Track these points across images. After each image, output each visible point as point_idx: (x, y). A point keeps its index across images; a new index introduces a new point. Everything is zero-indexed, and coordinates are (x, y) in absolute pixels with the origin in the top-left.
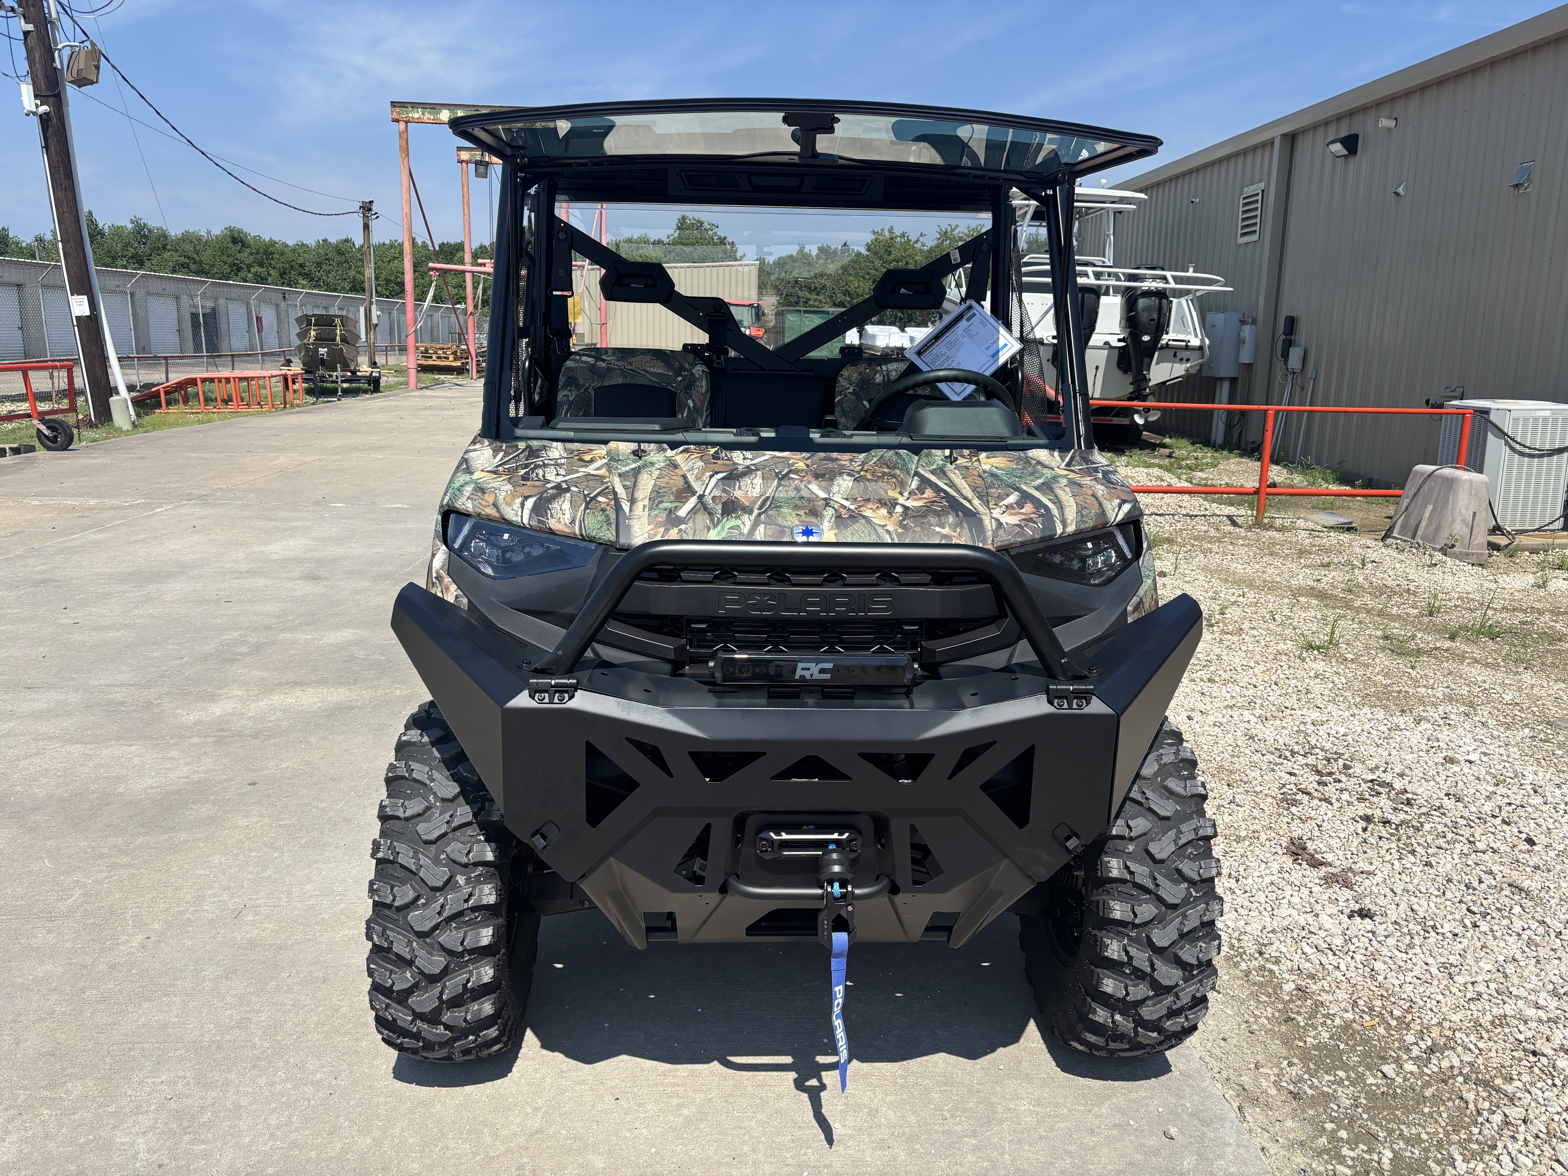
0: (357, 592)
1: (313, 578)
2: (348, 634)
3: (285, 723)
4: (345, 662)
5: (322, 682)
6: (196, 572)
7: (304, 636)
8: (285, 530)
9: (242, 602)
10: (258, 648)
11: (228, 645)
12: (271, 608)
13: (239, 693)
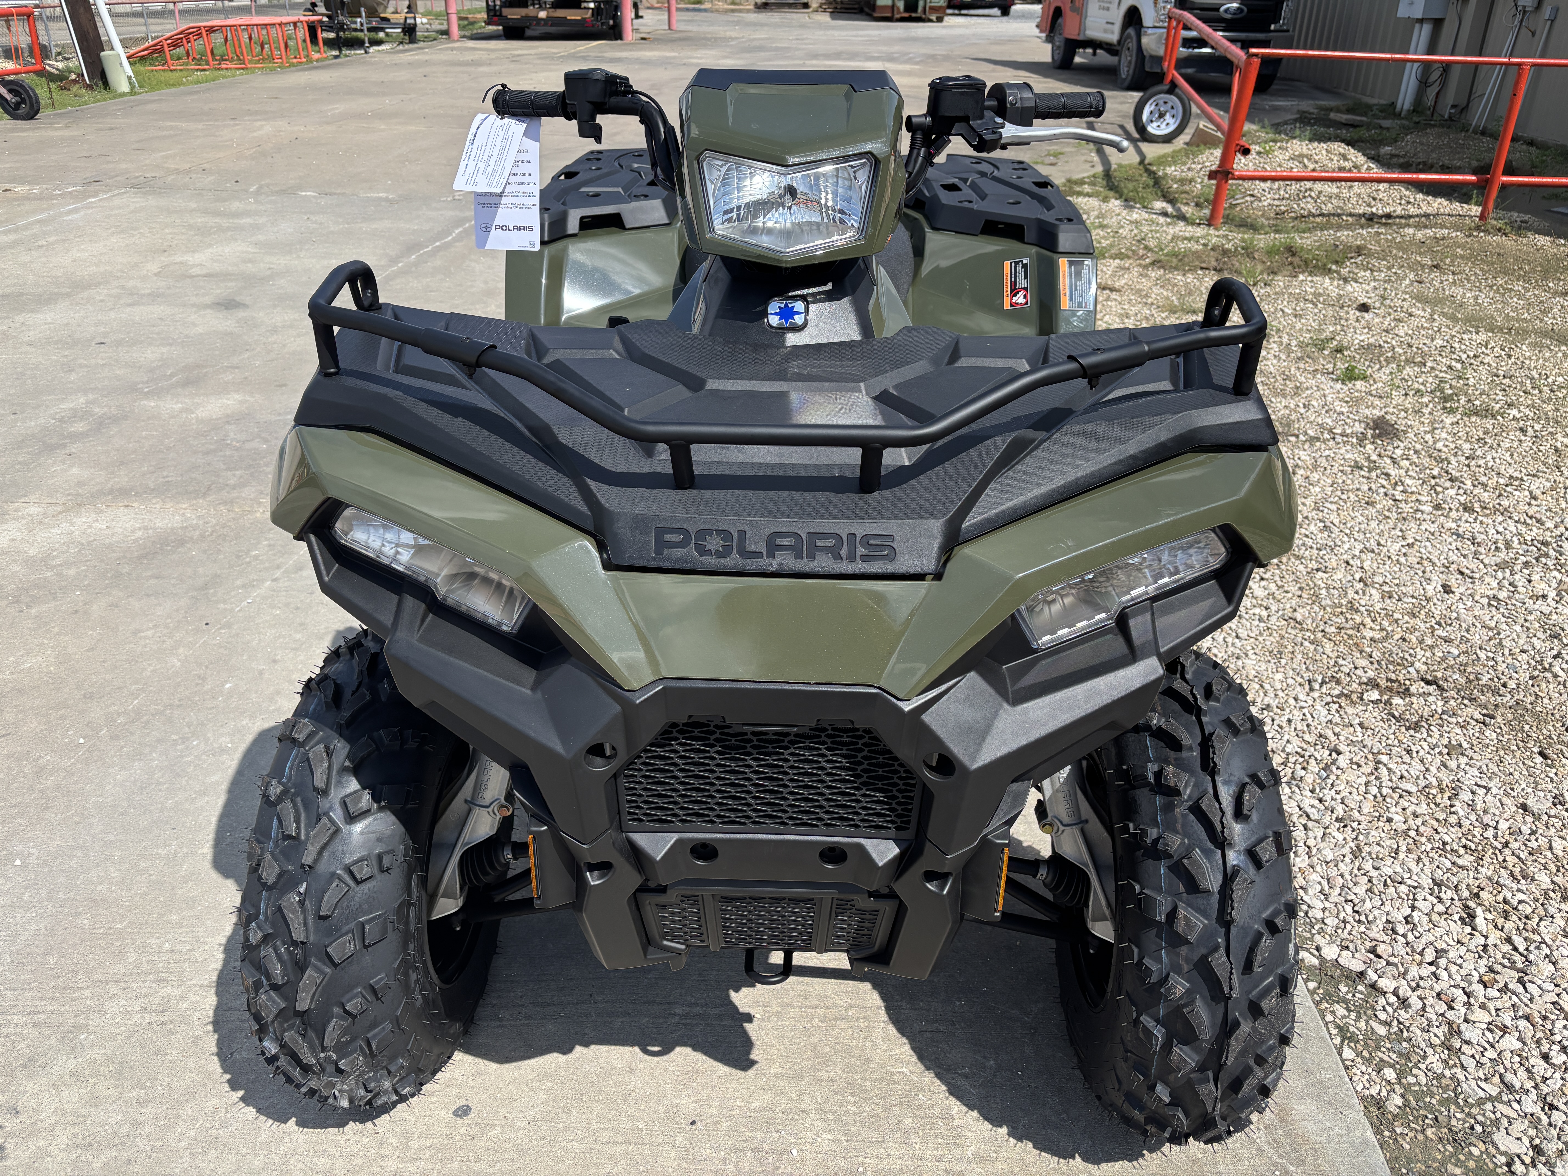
0: (274, 331)
1: (228, 305)
2: (232, 402)
3: (72, 572)
4: (207, 453)
5: (162, 491)
6: (85, 294)
7: (170, 405)
8: (229, 229)
9: (119, 343)
10: (100, 425)
11: (62, 420)
12: (151, 354)
13: (33, 510)
